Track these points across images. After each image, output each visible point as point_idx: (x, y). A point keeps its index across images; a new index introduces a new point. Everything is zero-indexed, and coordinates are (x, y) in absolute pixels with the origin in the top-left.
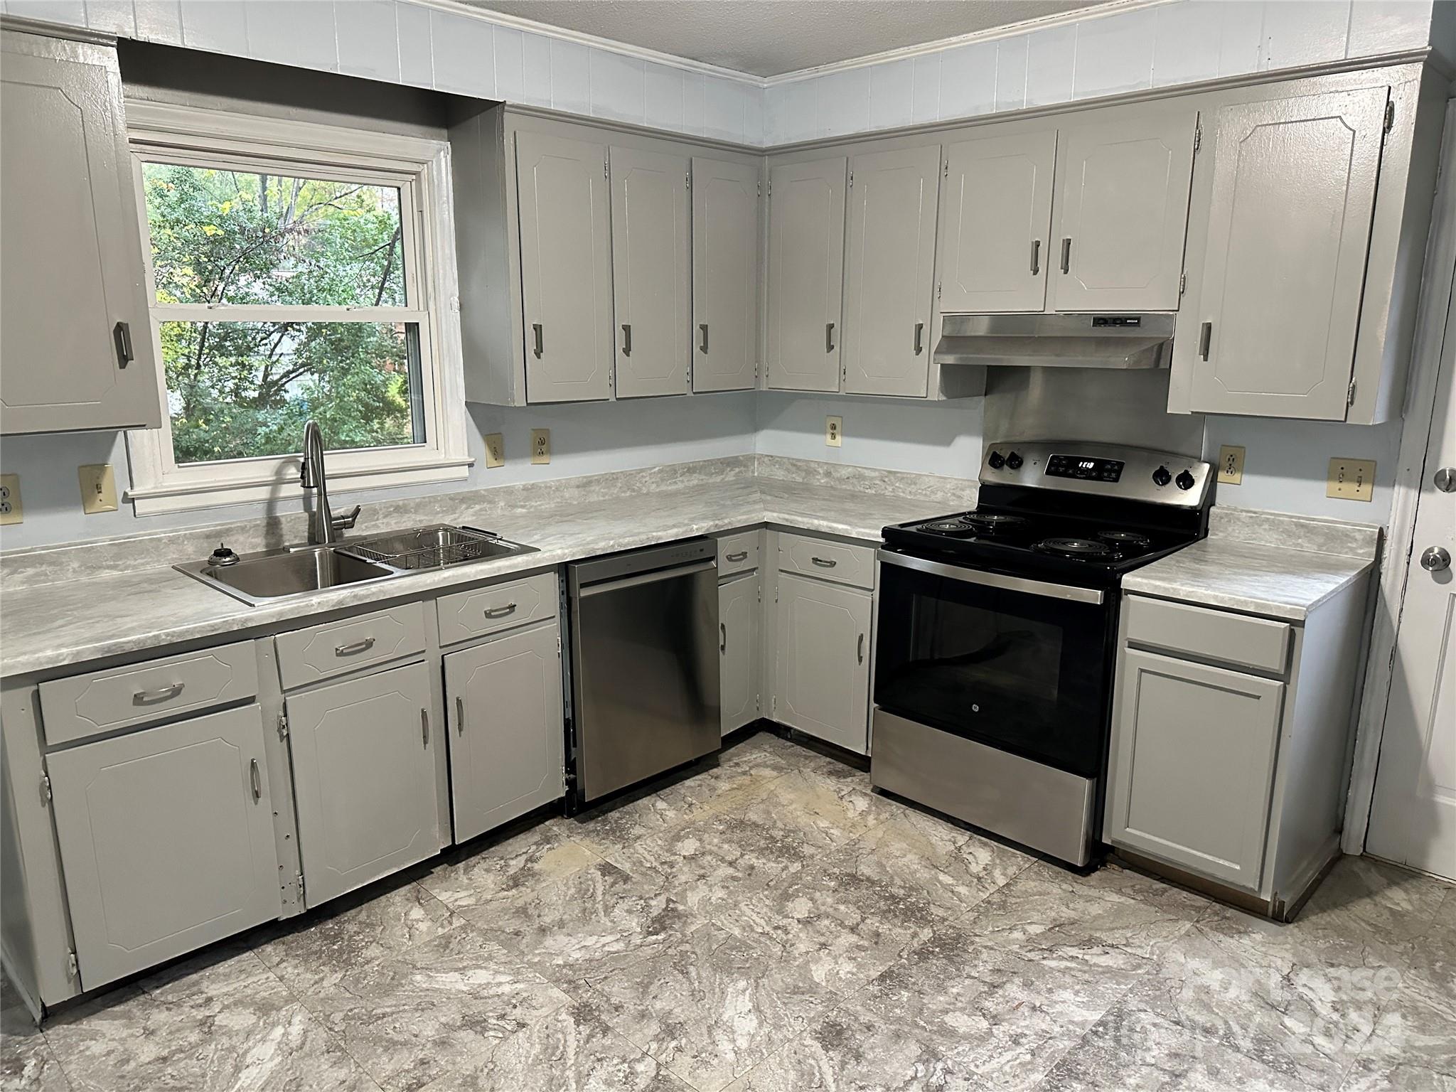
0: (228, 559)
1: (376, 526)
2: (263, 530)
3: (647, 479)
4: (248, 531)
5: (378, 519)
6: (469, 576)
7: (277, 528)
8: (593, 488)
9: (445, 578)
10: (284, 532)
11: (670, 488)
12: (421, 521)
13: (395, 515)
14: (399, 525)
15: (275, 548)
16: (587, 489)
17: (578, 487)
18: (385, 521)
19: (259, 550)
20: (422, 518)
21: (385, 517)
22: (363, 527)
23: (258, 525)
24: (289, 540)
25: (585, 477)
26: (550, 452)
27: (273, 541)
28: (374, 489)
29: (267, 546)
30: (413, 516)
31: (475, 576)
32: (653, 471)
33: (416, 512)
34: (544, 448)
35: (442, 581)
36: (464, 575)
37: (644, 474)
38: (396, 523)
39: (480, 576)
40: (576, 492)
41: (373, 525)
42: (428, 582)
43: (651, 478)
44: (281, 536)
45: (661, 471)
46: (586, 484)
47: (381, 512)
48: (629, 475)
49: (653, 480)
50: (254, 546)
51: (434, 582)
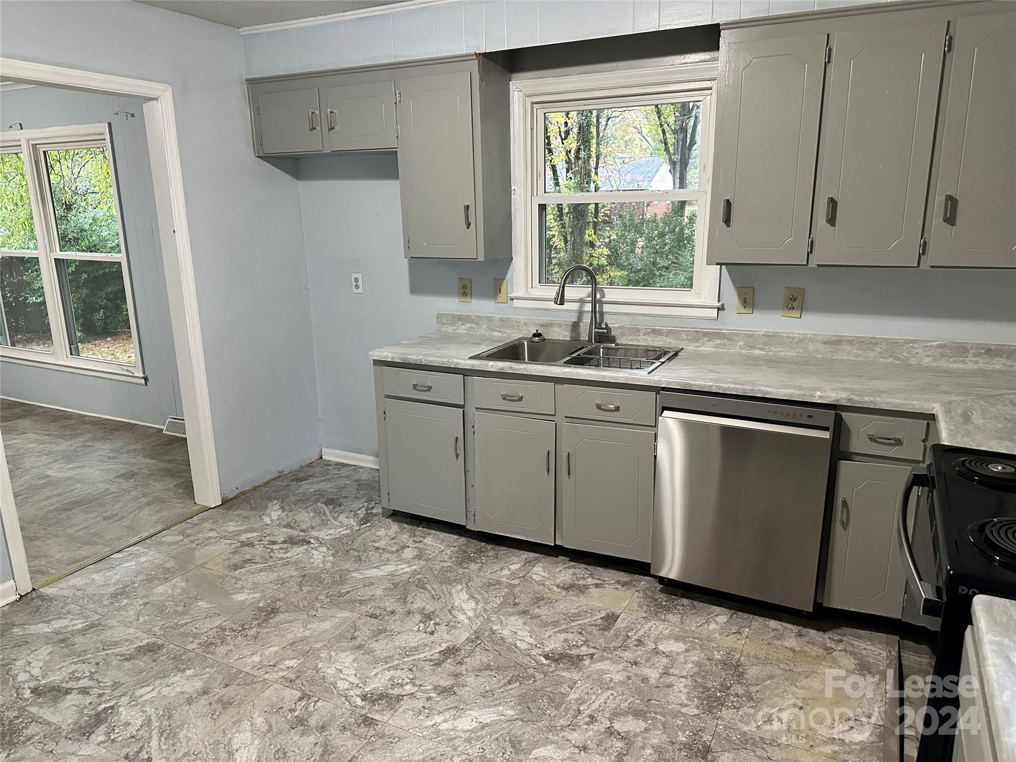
0: (537, 339)
1: (638, 340)
2: (569, 328)
3: (920, 350)
4: (562, 327)
5: (639, 335)
6: (581, 376)
7: (578, 329)
8: (843, 348)
9: (564, 372)
10: (581, 332)
11: (952, 366)
12: (670, 343)
13: (652, 335)
14: (654, 342)
15: (575, 338)
16: (836, 347)
17: (825, 343)
18: (644, 337)
19: (567, 339)
20: (671, 341)
21: (645, 335)
22: (629, 338)
23: (567, 325)
24: (583, 337)
25: (834, 336)
26: (802, 309)
27: (574, 336)
28: (643, 315)
29: (571, 337)
30: (665, 338)
31: (585, 377)
32: (929, 344)
33: (667, 336)
34: (795, 304)
35: (562, 374)
36: (577, 374)
37: (915, 345)
38: (652, 341)
39: (589, 377)
40: (822, 347)
41: (636, 339)
42: (554, 371)
43: (924, 351)
44: (580, 333)
45: (940, 346)
46: (836, 342)
47: (642, 331)
48: (893, 344)
49: (929, 353)
50: (565, 336)
51: (557, 373)
